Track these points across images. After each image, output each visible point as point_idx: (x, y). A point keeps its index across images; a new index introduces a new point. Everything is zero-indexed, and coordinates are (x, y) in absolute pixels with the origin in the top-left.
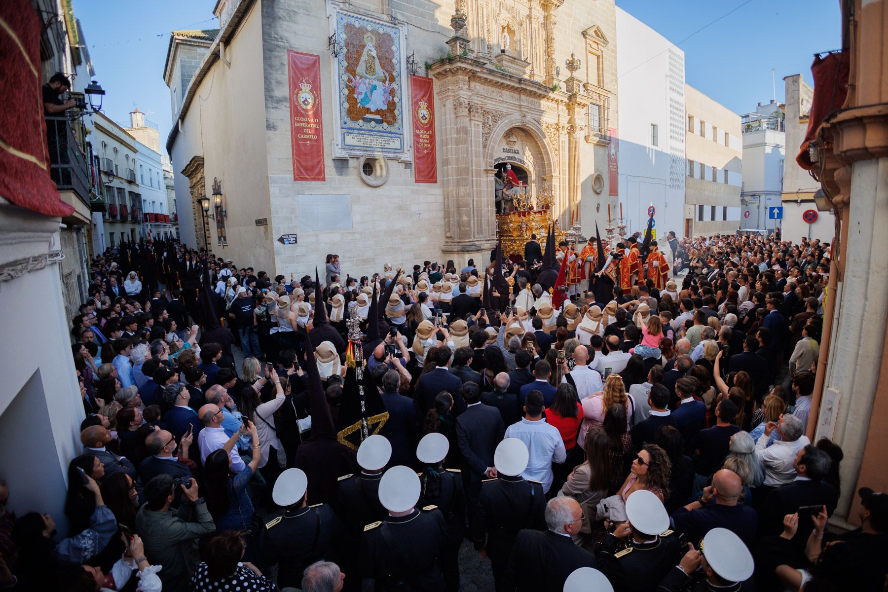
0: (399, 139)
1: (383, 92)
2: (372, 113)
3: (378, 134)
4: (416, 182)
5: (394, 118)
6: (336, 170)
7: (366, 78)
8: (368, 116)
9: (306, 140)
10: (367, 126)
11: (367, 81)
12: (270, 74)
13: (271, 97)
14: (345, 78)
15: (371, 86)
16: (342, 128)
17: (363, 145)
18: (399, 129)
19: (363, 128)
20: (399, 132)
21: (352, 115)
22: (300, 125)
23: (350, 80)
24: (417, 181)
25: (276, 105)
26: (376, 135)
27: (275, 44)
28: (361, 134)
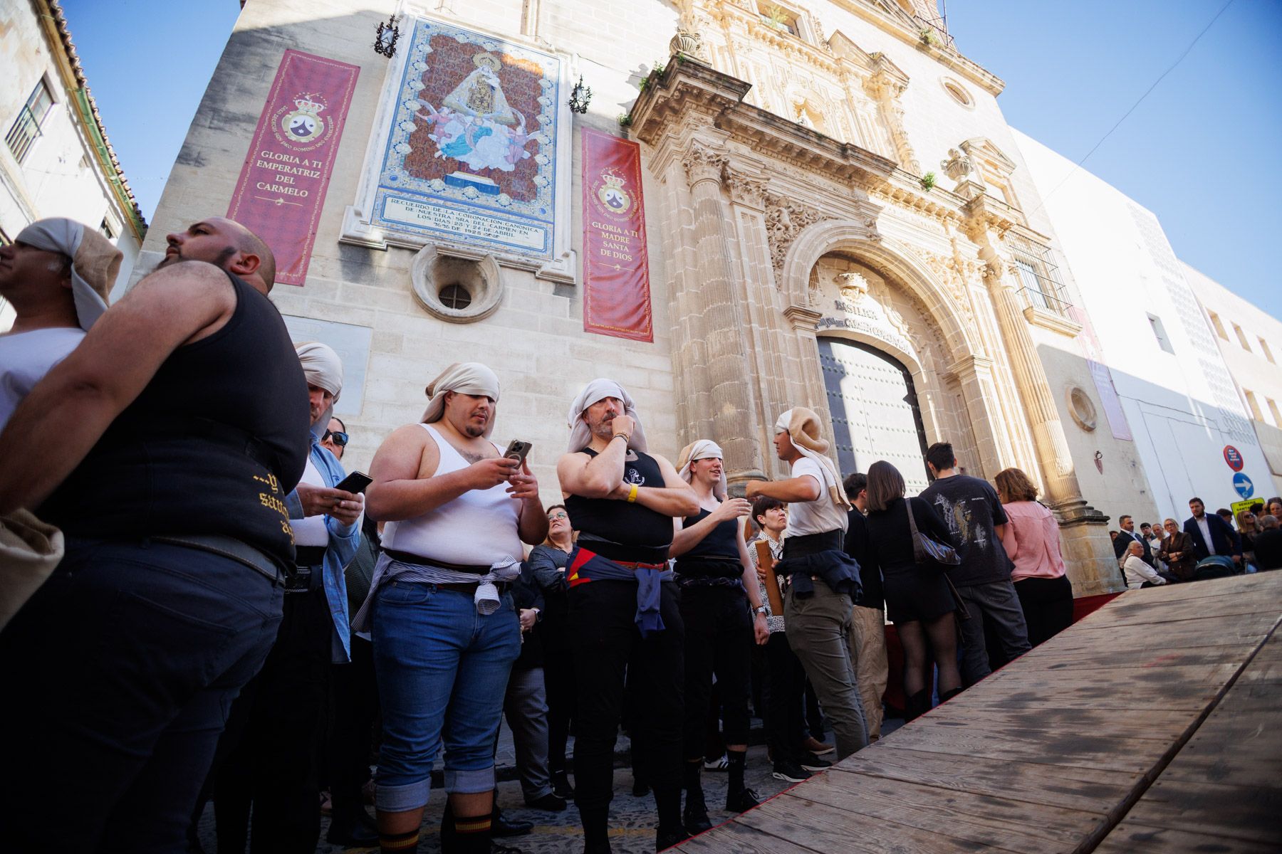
0: (542, 232)
1: (507, 142)
2: (473, 172)
3: (481, 211)
4: (586, 330)
5: (533, 191)
6: (344, 266)
7: (467, 114)
8: (457, 175)
9: (277, 195)
10: (456, 193)
11: (470, 119)
12: (229, 75)
13: (215, 111)
14: (415, 106)
15: (477, 128)
16: (381, 186)
17: (434, 226)
18: (543, 211)
19: (442, 194)
20: (541, 216)
21: (415, 168)
22: (270, 166)
23: (423, 110)
24: (588, 328)
25: (221, 125)
26: (473, 213)
27: (260, 38)
28: (434, 205)
